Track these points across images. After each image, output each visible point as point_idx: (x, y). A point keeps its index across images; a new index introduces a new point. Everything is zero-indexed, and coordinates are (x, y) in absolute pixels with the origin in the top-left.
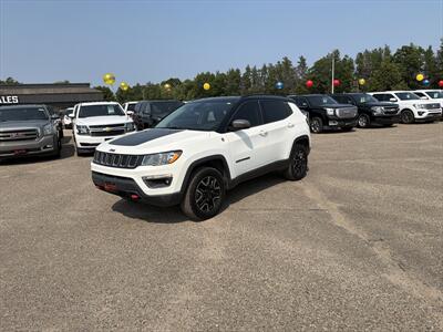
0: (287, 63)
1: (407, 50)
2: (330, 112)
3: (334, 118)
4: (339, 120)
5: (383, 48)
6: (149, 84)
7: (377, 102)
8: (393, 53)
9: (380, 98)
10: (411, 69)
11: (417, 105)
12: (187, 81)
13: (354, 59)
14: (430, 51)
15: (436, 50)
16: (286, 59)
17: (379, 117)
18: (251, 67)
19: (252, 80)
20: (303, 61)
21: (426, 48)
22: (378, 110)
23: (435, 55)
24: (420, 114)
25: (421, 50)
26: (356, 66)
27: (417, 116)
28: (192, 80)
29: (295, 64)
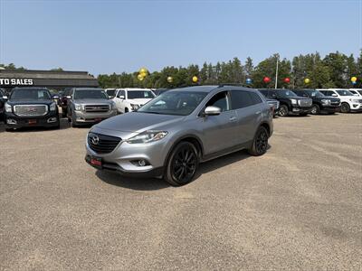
0: (237, 62)
1: (334, 56)
2: (294, 102)
3: (297, 106)
4: (299, 107)
5: (315, 54)
6: (124, 74)
7: (324, 96)
8: (322, 59)
9: (325, 93)
10: (337, 71)
11: (352, 100)
12: (155, 73)
13: (291, 61)
14: (351, 58)
15: (356, 58)
16: (236, 59)
17: (326, 107)
18: (208, 64)
19: (207, 75)
20: (250, 61)
21: (348, 56)
22: (326, 102)
23: (356, 61)
24: (354, 106)
25: (344, 57)
26: (292, 67)
27: (352, 108)
28: (159, 72)
29: (243, 63)
